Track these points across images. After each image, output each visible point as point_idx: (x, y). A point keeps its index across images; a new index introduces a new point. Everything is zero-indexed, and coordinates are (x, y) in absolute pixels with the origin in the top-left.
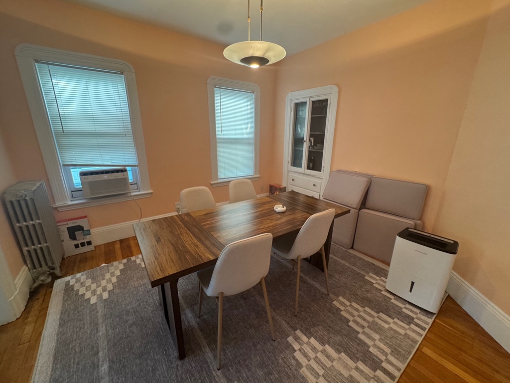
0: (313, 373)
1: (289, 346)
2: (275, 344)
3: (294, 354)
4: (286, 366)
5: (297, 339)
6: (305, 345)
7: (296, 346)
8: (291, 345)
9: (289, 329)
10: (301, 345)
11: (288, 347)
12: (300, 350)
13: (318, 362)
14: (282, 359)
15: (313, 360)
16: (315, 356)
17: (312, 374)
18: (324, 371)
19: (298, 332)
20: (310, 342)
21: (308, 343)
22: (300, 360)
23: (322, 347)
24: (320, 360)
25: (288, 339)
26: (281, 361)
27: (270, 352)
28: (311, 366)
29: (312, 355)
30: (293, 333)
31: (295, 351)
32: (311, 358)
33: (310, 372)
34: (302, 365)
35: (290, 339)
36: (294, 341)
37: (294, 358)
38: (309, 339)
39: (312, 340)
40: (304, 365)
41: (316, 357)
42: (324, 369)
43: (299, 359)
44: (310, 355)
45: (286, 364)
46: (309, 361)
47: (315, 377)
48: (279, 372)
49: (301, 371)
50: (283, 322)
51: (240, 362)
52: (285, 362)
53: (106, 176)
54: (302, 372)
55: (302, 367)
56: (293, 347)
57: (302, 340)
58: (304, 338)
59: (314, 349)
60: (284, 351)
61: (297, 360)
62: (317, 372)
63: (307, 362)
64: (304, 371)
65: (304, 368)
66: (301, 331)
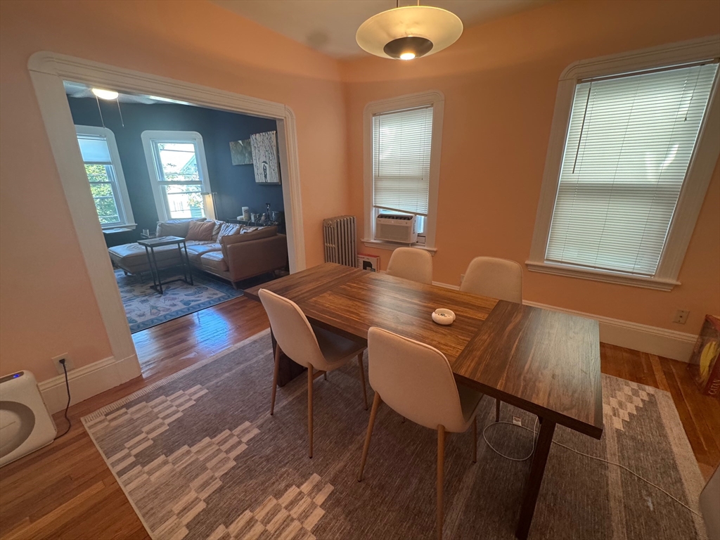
0: (269, 515)
1: (305, 477)
2: (306, 459)
3: (294, 486)
4: (278, 477)
5: (318, 488)
6: (309, 500)
7: (306, 487)
8: (306, 480)
9: (332, 473)
10: (310, 494)
11: (303, 476)
12: (301, 493)
13: (285, 523)
14: (287, 471)
15: (287, 514)
16: (295, 516)
17: (268, 513)
18: (272, 532)
19: (329, 488)
20: (316, 507)
21: (313, 506)
22: (286, 495)
23: (309, 529)
24: (288, 525)
25: (315, 474)
26: (284, 470)
27: (294, 455)
28: (279, 511)
29: (296, 512)
30: (327, 479)
31: (299, 487)
32: (290, 511)
33: (270, 510)
34: (280, 497)
35: (316, 477)
36: (314, 484)
37: (288, 486)
38: (321, 507)
39: (319, 512)
40: (280, 501)
41: (293, 520)
42: (275, 532)
43: (287, 492)
44: (295, 509)
45: (280, 478)
46: (286, 508)
47: (264, 518)
48: (269, 470)
49: (271, 496)
50: (342, 464)
51: (280, 429)
52: (282, 476)
53: (392, 222)
54: (269, 498)
55: (277, 499)
56: (304, 482)
57: (316, 494)
58: (320, 498)
59: (304, 516)
60: (297, 472)
61: (286, 490)
62: (271, 521)
63: (283, 505)
64: (271, 503)
65: (274, 501)
66: (332, 492)
